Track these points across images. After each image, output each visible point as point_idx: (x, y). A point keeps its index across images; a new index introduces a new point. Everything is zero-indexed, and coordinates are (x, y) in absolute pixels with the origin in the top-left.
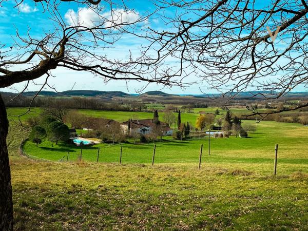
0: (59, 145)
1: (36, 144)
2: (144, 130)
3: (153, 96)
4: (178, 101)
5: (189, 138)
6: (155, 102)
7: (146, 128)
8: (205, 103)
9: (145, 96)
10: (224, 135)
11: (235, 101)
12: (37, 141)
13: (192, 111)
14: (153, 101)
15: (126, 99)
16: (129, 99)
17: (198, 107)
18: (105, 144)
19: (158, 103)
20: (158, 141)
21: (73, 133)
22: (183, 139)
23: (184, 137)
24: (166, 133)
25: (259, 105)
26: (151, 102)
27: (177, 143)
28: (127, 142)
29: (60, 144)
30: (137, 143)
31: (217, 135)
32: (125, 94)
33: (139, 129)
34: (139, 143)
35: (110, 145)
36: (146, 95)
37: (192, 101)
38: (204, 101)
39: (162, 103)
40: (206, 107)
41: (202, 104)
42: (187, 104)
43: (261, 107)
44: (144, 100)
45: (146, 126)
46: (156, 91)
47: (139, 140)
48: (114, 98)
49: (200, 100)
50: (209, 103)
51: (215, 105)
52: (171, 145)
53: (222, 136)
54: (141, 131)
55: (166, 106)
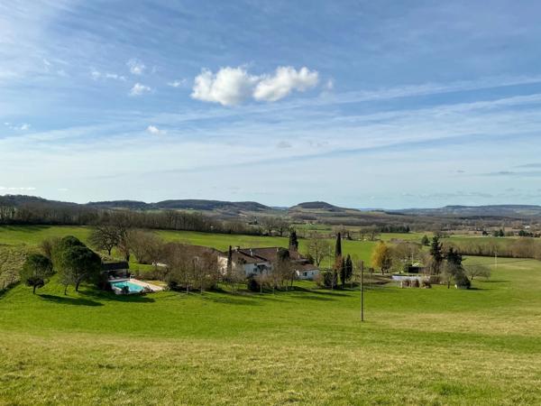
0: (79, 292)
1: (32, 287)
2: (262, 268)
3: (312, 210)
4: (356, 220)
5: (349, 286)
6: (314, 222)
7: (266, 264)
8: (405, 225)
9: (297, 211)
10: (420, 282)
11: (464, 222)
12: (35, 283)
13: (378, 238)
14: (311, 219)
15: (263, 215)
16: (270, 216)
17: (391, 232)
18: (173, 293)
19: (319, 223)
20: (282, 290)
21: (124, 270)
22: (336, 288)
23: (340, 283)
24: (306, 274)
25: (507, 230)
26: (307, 221)
27: (321, 296)
28: (220, 291)
29: (84, 289)
30: (239, 293)
31: (408, 283)
32: (263, 207)
33: (252, 267)
34: (244, 293)
35: (179, 295)
36: (300, 209)
37: (382, 221)
38: (404, 221)
39: (326, 223)
40: (407, 231)
41: (399, 226)
42: (371, 224)
43: (511, 234)
44: (295, 218)
45: (266, 260)
46: (318, 203)
47: (245, 287)
48: (244, 214)
49: (397, 219)
50: (413, 224)
51: (423, 228)
52: (308, 298)
53: (417, 284)
54: (256, 270)
55: (333, 227)
